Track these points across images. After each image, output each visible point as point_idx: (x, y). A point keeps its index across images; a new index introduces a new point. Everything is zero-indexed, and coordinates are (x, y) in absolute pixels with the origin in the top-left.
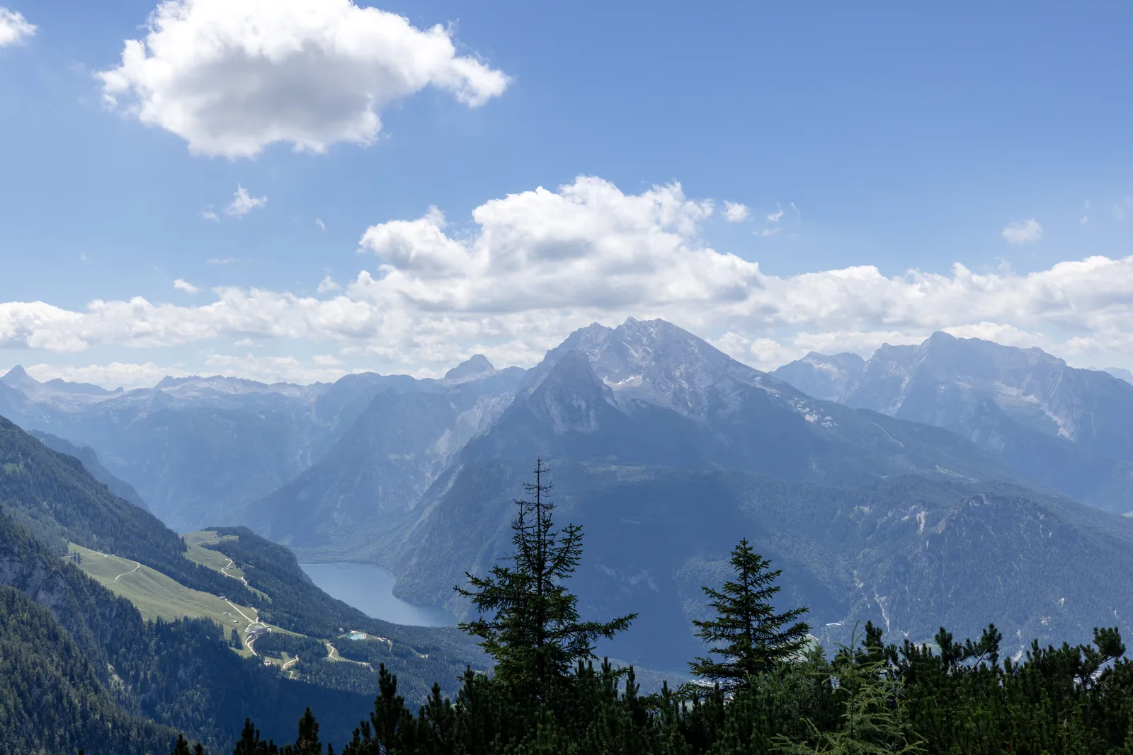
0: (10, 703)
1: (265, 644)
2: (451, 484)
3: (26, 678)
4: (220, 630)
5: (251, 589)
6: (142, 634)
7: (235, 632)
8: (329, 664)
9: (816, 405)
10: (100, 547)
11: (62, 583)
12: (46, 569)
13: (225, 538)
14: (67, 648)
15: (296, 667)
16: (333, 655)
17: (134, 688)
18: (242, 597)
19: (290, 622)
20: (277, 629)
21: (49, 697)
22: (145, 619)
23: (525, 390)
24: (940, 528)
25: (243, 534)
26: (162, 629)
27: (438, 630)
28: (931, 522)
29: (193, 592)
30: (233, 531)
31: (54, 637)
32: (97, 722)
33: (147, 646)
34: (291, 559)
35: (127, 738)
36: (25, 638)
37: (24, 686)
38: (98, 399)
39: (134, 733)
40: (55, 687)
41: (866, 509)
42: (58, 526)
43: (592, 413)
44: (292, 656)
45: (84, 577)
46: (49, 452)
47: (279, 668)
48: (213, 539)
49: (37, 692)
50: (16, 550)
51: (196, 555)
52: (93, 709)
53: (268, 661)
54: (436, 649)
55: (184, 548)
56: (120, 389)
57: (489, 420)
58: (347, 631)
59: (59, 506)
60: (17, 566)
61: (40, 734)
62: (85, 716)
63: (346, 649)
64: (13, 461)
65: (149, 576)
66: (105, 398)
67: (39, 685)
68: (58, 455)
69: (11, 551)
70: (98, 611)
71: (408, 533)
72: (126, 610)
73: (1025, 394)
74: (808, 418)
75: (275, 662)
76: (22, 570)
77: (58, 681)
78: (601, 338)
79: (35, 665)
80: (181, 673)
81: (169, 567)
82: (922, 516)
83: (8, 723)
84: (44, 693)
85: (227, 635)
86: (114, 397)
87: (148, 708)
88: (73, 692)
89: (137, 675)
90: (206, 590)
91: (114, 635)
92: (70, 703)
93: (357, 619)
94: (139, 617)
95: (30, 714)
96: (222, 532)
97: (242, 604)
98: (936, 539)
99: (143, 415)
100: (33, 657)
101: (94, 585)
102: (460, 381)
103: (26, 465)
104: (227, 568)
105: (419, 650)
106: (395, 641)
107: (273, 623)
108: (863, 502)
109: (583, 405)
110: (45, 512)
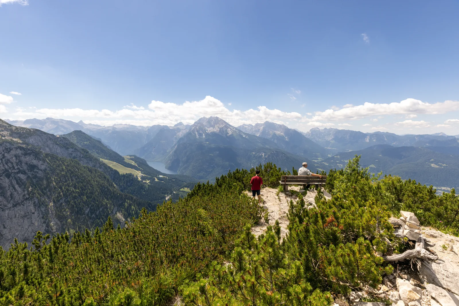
0: (99, 191)
1: (143, 178)
2: (176, 147)
3: (101, 186)
4: (133, 175)
5: (139, 167)
6: (120, 176)
7: (136, 176)
8: (156, 182)
9: (245, 134)
10: (106, 159)
11: (103, 167)
12: (99, 164)
13: (131, 157)
14: (108, 180)
15: (149, 182)
16: (156, 180)
17: (119, 187)
18: (137, 169)
19: (147, 174)
20: (145, 175)
21: (106, 189)
22: (120, 174)
23: (191, 129)
24: (266, 157)
25: (135, 156)
26: (124, 176)
27: (176, 175)
28: (265, 155)
29: (127, 168)
30: (133, 156)
31: (105, 178)
32: (116, 194)
33: (121, 179)
34: (145, 162)
35: (122, 197)
36: (100, 178)
37: (101, 187)
38: (99, 128)
39: (123, 196)
40: (107, 188)
41: (254, 153)
42: (97, 155)
43: (204, 134)
44: (148, 180)
45: (107, 166)
46: (94, 140)
47: (146, 183)
48: (129, 158)
49: (104, 189)
50: (93, 160)
51: (126, 161)
52: (115, 191)
53: (144, 181)
54: (176, 179)
55: (124, 159)
56: (104, 126)
57: (183, 135)
58: (159, 175)
59: (97, 151)
60: (93, 163)
61: (105, 197)
62: (114, 193)
63: (159, 179)
64: (86, 141)
65: (118, 165)
66: (101, 128)
67: (104, 187)
68: (96, 140)
69: (91, 160)
70: (110, 172)
71: (168, 156)
72: (116, 172)
73: (281, 133)
74: (243, 136)
75: (146, 181)
76: (94, 164)
77: (108, 186)
78: (205, 120)
79: (103, 183)
80: (128, 184)
81: (122, 163)
82: (263, 154)
83: (99, 195)
84: (105, 189)
85: (135, 176)
86: (103, 128)
87: (122, 191)
88: (111, 189)
89: (119, 184)
90: (130, 168)
91: (114, 177)
92: (110, 190)
93: (160, 173)
94: (119, 173)
95: (103, 193)
96: (130, 156)
97: (137, 170)
98: (266, 159)
99: (110, 132)
100: (102, 182)
101: (109, 167)
102: (177, 127)
103: (89, 142)
104: (133, 163)
105: (173, 179)
106: (168, 177)
107: (144, 174)
108: (253, 152)
109: (202, 133)
110: (94, 152)
